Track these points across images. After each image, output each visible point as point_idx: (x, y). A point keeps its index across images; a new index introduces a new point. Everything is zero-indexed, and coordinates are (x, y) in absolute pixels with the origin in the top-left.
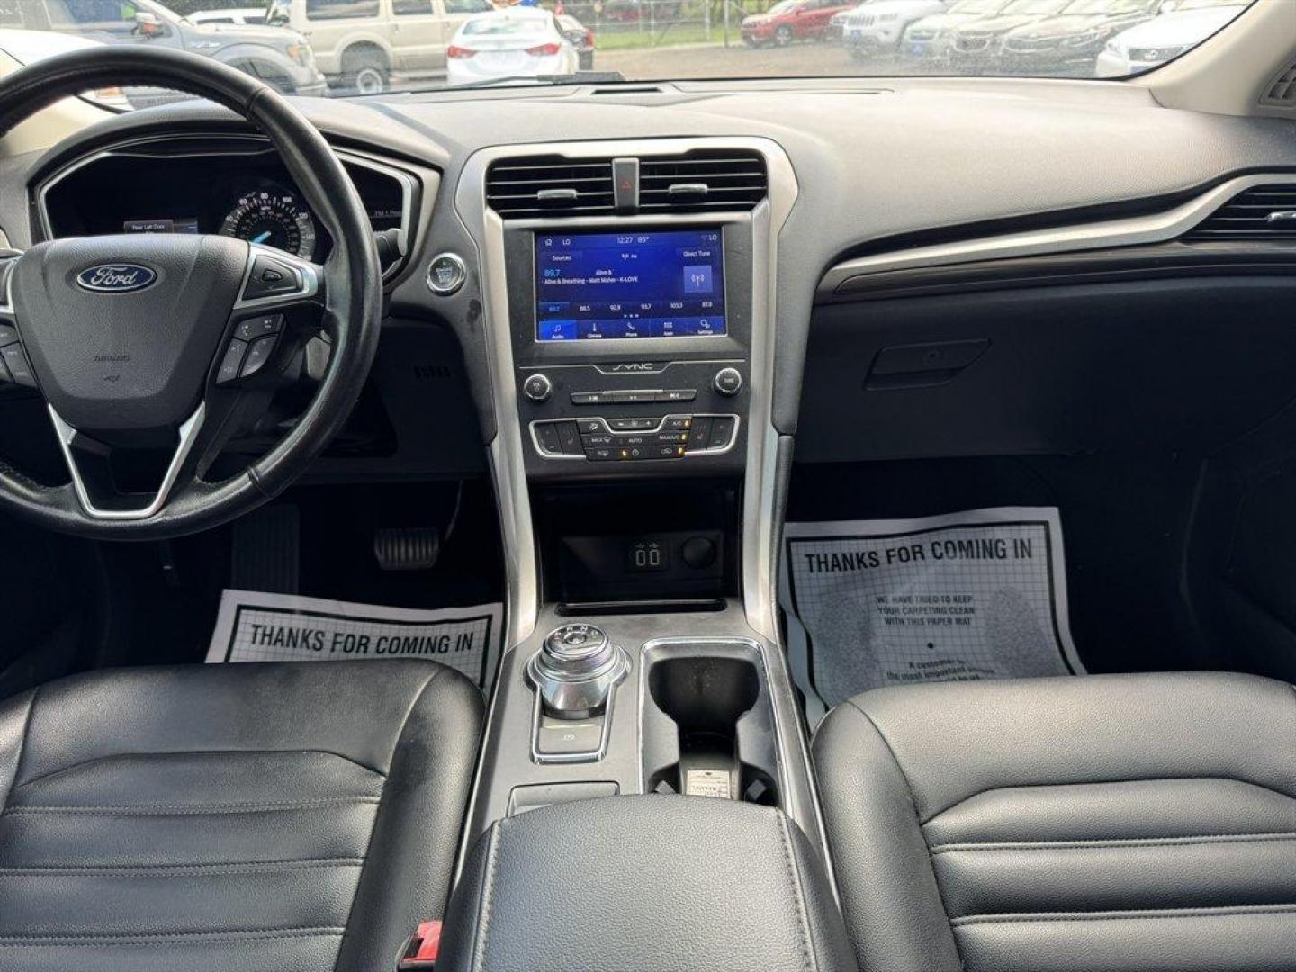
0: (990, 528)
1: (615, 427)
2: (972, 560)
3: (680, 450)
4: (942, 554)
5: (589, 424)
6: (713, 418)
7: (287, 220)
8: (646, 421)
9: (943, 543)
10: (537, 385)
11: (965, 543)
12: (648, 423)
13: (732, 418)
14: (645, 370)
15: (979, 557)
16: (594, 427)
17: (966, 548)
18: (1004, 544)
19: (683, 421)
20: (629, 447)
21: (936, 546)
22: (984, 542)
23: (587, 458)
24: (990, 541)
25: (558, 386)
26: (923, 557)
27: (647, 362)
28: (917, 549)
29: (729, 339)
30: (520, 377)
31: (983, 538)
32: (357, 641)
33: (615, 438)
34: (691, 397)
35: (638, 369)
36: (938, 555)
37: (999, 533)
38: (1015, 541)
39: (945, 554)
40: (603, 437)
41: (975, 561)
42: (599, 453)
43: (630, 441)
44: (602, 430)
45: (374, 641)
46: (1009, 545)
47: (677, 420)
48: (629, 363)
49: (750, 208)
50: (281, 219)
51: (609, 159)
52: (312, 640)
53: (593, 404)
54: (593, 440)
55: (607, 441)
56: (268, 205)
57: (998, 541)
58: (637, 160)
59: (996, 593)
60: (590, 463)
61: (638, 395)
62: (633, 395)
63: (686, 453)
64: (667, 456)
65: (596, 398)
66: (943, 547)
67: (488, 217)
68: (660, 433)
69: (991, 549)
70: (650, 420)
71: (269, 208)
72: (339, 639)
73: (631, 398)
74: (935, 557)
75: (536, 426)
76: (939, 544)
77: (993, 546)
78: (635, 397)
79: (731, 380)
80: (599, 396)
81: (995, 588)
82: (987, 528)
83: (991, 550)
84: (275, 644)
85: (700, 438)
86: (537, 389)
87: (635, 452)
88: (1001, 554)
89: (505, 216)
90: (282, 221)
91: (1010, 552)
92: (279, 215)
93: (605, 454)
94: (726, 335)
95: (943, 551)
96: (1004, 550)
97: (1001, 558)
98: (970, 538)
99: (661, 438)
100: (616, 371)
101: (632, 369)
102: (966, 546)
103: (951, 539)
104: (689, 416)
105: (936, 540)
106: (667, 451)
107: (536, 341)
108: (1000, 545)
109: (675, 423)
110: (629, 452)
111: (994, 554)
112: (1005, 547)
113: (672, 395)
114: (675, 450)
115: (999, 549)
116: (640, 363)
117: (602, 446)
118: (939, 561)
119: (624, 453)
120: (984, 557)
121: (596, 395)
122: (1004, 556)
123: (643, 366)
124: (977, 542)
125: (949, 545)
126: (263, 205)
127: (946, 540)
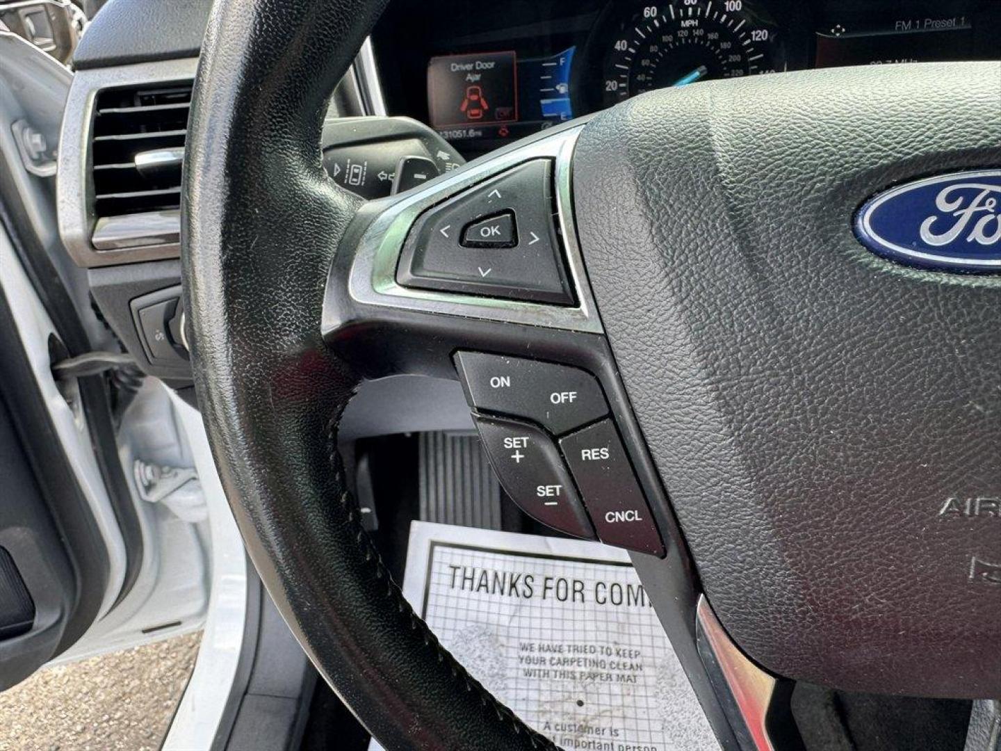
7: (725, 45)
32: (570, 585)
45: (590, 586)
50: (716, 43)
52: (520, 586)
56: (694, 17)
71: (695, 23)
72: (549, 583)
84: (478, 590)
90: (718, 47)
92: (712, 36)
126: (686, 17)
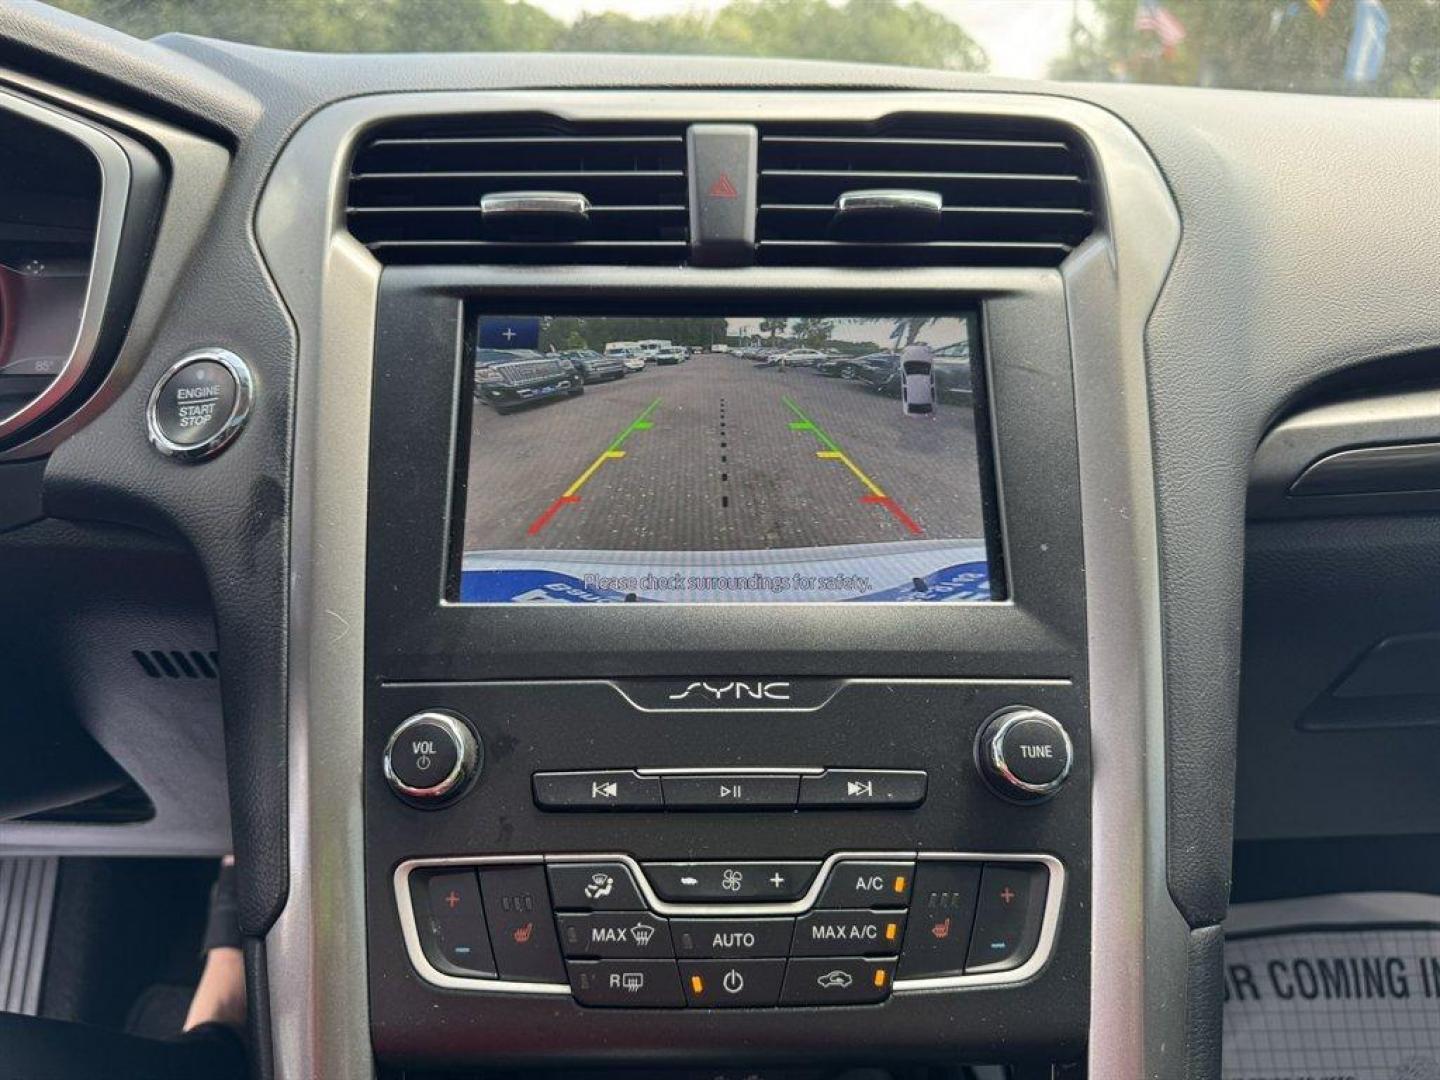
0: (1373, 935)
1: (670, 892)
2: (1347, 1001)
3: (880, 977)
4: (1291, 988)
5: (586, 875)
6: (982, 863)
8: (772, 871)
9: (1289, 964)
10: (424, 748)
11: (1331, 966)
12: (777, 880)
13: (1042, 869)
14: (765, 702)
15: (1359, 995)
16: (602, 888)
17: (1334, 978)
18: (1402, 967)
19: (889, 874)
20: (713, 965)
21: (1278, 970)
22: (1366, 963)
23: (574, 996)
24: (1377, 962)
25: (493, 746)
26: (1256, 995)
27: (775, 678)
28: (1241, 975)
29: (1019, 614)
30: (381, 714)
31: (1364, 955)
33: (669, 929)
34: (912, 796)
35: (746, 700)
36: (1285, 990)
37: (1389, 945)
38: (1423, 962)
39: (1297, 990)
40: (628, 924)
41: (1353, 1002)
42: (614, 980)
43: (718, 940)
44: (625, 903)
46: (1412, 970)
47: (867, 872)
48: (718, 680)
49: (1054, 260)
51: (680, 127)
53: (604, 809)
54: (597, 935)
55: (642, 939)
57: (1391, 961)
58: (752, 131)
59: (1398, 1069)
60: (582, 1012)
61: (745, 782)
62: (730, 782)
63: (897, 985)
64: (836, 997)
65: (612, 789)
66: (1291, 971)
67: (336, 254)
68: (814, 916)
69: (1380, 977)
70: (782, 870)
73: (724, 792)
74: (1280, 993)
75: (418, 877)
76: (1284, 968)
77: (1383, 971)
78: (738, 792)
79: (1044, 752)
80: (621, 781)
81: (1395, 1060)
82: (1366, 935)
83: (1380, 979)
85: (940, 931)
86: (424, 764)
87: (733, 981)
88: (1399, 987)
89: (386, 258)
91: (1415, 984)
93: (633, 986)
94: (1009, 603)
95: (1294, 982)
96: (1403, 980)
97: (1399, 996)
98: (1339, 955)
99: (818, 933)
100: (678, 703)
101: (728, 701)
102: (1333, 971)
103: (1304, 955)
104: (906, 857)
105: (1277, 957)
106: (836, 979)
107: (443, 603)
108: (1395, 968)
109: (861, 883)
110: (712, 980)
111: (1386, 988)
112: (1404, 973)
113: (853, 788)
114: (865, 974)
115: (1395, 980)
116: (752, 679)
117: (625, 955)
118: (1287, 1005)
119: (697, 984)
120: (1369, 994)
121: (611, 779)
122: (1405, 993)
123: (761, 691)
124: (1353, 962)
125: (1303, 970)
127: (1296, 956)
